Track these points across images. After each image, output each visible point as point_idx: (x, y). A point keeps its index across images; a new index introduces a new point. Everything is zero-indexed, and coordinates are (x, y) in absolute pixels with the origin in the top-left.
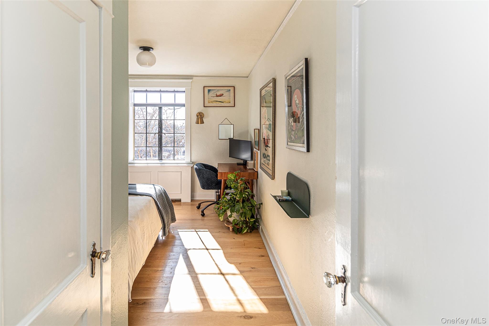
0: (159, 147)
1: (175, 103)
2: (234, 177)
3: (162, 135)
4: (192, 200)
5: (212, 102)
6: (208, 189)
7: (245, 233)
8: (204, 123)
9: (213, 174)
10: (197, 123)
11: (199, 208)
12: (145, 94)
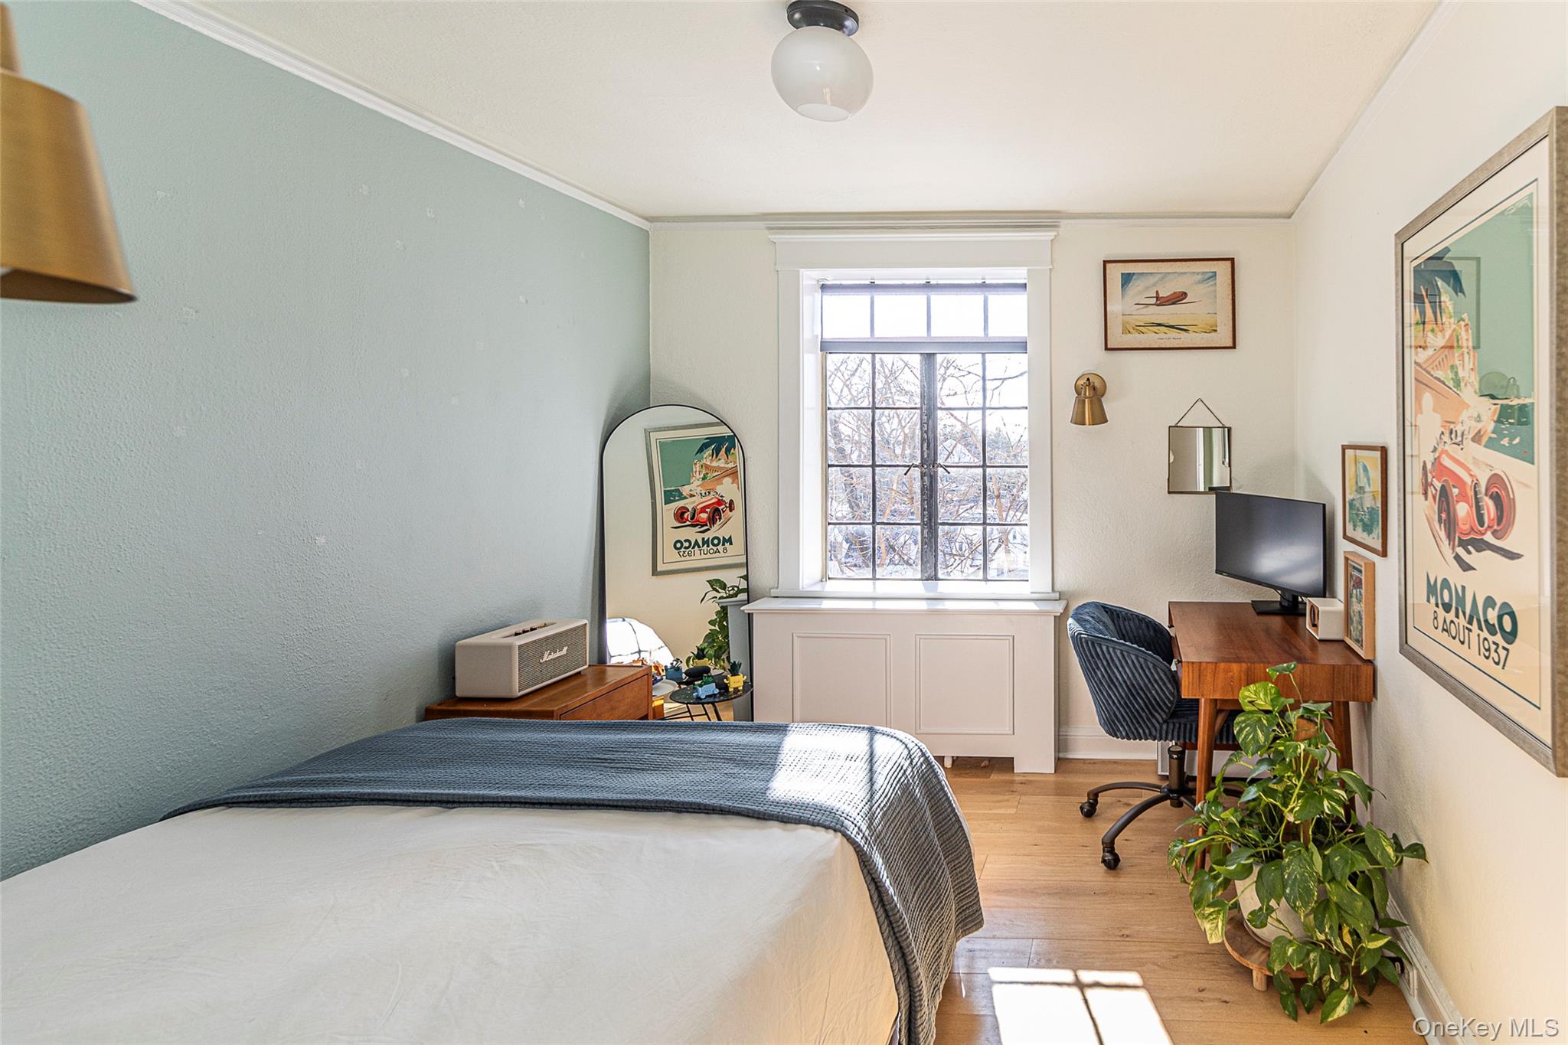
0: (923, 524)
1: (986, 334)
2: (1271, 700)
3: (936, 473)
4: (1061, 763)
5: (1139, 328)
6: (1131, 736)
7: (1339, 1019)
8: (1107, 421)
9: (1154, 666)
10: (1079, 420)
11: (1090, 811)
12: (864, 299)
